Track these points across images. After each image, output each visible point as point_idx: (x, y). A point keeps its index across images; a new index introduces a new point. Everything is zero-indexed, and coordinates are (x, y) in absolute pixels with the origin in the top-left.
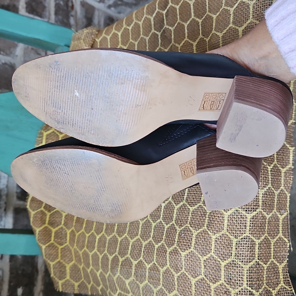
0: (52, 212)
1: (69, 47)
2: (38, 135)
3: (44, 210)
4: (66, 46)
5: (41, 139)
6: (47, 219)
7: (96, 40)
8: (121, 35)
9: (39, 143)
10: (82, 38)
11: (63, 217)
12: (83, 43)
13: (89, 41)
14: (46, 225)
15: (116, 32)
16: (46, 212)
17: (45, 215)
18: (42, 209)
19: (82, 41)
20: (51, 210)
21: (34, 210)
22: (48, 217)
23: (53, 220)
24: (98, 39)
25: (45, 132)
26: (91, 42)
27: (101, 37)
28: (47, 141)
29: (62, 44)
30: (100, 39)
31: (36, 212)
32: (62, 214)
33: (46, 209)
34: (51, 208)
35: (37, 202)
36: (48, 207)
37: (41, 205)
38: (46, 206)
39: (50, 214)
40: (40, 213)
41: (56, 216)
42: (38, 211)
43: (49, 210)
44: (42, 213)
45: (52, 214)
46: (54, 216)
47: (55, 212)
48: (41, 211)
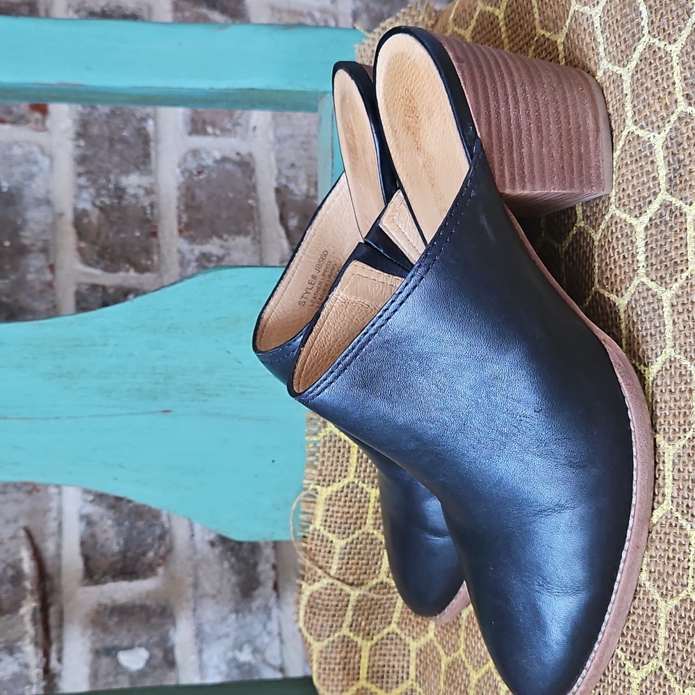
0: (376, 638)
3: (351, 635)
6: (364, 663)
9: (316, 430)
11: (413, 655)
14: (363, 683)
16: (359, 640)
17: (358, 651)
18: (345, 631)
20: (376, 631)
21: (320, 636)
22: (365, 654)
23: (381, 663)
31: (326, 642)
32: (409, 645)
33: (355, 630)
34: (372, 627)
35: (326, 610)
36: (363, 623)
37: (340, 619)
38: (357, 620)
39: (370, 643)
40: (340, 646)
41: (391, 650)
42: (331, 639)
43: (366, 632)
44: (345, 644)
45: (377, 644)
46: (383, 652)
47: (388, 638)
48: (341, 639)
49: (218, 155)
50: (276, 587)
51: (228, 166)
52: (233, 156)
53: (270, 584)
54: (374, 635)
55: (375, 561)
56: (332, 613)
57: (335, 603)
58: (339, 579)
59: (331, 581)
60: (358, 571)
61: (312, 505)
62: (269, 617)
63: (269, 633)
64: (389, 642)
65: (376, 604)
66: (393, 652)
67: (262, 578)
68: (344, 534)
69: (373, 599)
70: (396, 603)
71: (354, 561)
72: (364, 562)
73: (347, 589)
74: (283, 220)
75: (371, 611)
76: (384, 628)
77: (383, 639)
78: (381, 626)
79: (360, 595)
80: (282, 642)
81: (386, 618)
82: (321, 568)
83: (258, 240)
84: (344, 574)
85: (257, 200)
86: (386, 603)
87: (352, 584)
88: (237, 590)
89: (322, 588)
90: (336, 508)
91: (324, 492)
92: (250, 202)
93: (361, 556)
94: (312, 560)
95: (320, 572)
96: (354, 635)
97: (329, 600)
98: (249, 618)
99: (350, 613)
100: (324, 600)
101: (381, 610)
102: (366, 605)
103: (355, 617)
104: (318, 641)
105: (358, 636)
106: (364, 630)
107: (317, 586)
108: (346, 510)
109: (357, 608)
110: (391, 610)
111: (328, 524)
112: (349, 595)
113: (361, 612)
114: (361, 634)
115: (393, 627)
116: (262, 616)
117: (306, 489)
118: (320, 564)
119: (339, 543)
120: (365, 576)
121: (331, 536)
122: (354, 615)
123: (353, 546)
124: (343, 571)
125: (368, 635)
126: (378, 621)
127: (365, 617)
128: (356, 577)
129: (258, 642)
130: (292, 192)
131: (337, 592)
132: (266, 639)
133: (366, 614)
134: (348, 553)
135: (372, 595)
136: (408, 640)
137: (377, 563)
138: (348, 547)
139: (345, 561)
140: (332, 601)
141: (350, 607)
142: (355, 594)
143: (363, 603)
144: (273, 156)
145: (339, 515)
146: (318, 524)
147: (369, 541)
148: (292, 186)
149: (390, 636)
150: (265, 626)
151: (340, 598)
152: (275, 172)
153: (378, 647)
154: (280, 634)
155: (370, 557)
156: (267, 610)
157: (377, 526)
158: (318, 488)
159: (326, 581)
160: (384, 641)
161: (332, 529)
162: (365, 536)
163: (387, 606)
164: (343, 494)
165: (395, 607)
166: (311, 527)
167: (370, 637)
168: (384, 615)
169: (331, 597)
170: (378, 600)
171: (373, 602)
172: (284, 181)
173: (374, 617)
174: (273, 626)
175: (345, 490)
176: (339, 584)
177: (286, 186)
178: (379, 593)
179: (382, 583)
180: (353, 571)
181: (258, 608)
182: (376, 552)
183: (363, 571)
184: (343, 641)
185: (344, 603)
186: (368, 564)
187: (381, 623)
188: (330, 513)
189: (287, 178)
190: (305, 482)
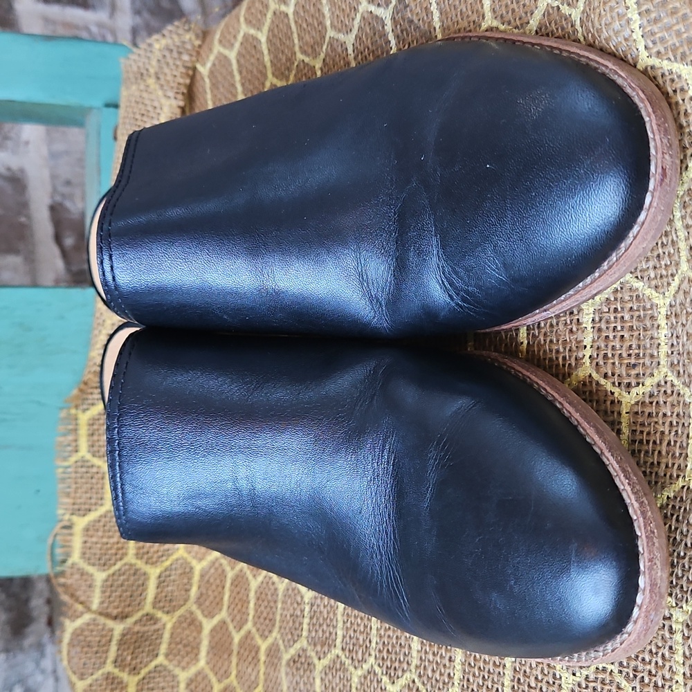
0: (143, 672)
1: (116, 106)
2: (61, 428)
3: (116, 671)
4: (108, 105)
5: (70, 438)
7: (199, 66)
8: (268, 38)
9: (67, 454)
10: (152, 71)
11: (182, 686)
12: (157, 87)
13: (175, 76)
15: (252, 31)
16: (124, 676)
17: (123, 686)
18: (109, 668)
19: (151, 81)
20: (142, 665)
21: (83, 674)
22: (132, 690)
24: (204, 65)
25: (84, 411)
26: (181, 81)
27: (212, 58)
28: (94, 441)
29: (97, 102)
30: (209, 65)
31: (89, 681)
32: (177, 676)
33: (120, 666)
34: (138, 660)
35: (89, 646)
36: (129, 658)
37: (104, 655)
38: (122, 655)
39: (136, 679)
40: (105, 683)
41: (158, 683)
42: (94, 677)
43: (132, 666)
44: (110, 681)
45: (144, 678)
46: (151, 685)
47: (155, 671)
48: (105, 676)
50: (50, 623)
52: (3, 171)
53: (43, 620)
54: (141, 669)
55: (139, 592)
56: (95, 649)
57: (98, 639)
58: (101, 614)
59: (93, 616)
60: (123, 604)
61: (69, 538)
62: (43, 655)
63: (43, 672)
64: (157, 675)
65: (142, 637)
66: (161, 685)
67: (35, 614)
68: (104, 565)
69: (138, 632)
70: (162, 634)
71: (118, 594)
72: (128, 593)
73: (110, 623)
74: (58, 239)
75: (137, 644)
76: (151, 661)
77: (150, 672)
78: (148, 659)
79: (124, 629)
80: (57, 679)
81: (153, 650)
82: (81, 603)
83: (31, 259)
84: (107, 608)
85: (28, 217)
86: (152, 635)
87: (115, 618)
88: (8, 628)
89: (83, 624)
90: (94, 539)
91: (81, 523)
92: (23, 219)
93: (124, 588)
94: (72, 596)
95: (80, 607)
96: (120, 671)
97: (92, 635)
98: (20, 657)
99: (113, 648)
100: (86, 637)
101: (147, 643)
102: (131, 638)
103: (120, 652)
104: (82, 679)
105: (124, 671)
106: (130, 665)
107: (79, 622)
108: (105, 540)
109: (121, 643)
110: (158, 641)
111: (87, 556)
112: (112, 630)
113: (126, 646)
114: (127, 669)
115: (161, 659)
116: (35, 654)
117: (61, 521)
118: (82, 599)
119: (100, 576)
120: (130, 609)
121: (90, 569)
122: (118, 650)
123: (115, 577)
124: (105, 605)
125: (134, 670)
126: (144, 654)
127: (130, 651)
128: (120, 610)
129: (31, 682)
130: (67, 210)
131: (100, 627)
132: (39, 678)
133: (132, 647)
134: (109, 585)
135: (137, 628)
136: (177, 671)
137: (141, 595)
138: (111, 579)
139: (108, 594)
140: (96, 636)
141: (114, 642)
142: (118, 628)
143: (129, 637)
144: (46, 174)
145: (99, 546)
146: (76, 557)
147: (132, 572)
148: (68, 204)
149: (158, 669)
150: (38, 664)
151: (104, 633)
152: (49, 188)
153: (145, 681)
154: (55, 671)
155: (134, 588)
156: (40, 647)
157: (140, 556)
158: (75, 518)
159: (87, 617)
160: (152, 675)
161: (92, 561)
162: (127, 567)
163: (154, 637)
164: (102, 524)
165: (161, 638)
166: (70, 562)
167: (136, 671)
168: (151, 648)
169: (94, 633)
170: (144, 633)
171: (140, 635)
172: (58, 198)
173: (141, 650)
174: (47, 663)
175: (103, 520)
176: (102, 620)
177: (61, 205)
178: (145, 625)
179: (147, 615)
180: (116, 604)
181: (31, 646)
182: (140, 582)
183: (127, 603)
184: (107, 678)
185: (108, 638)
186: (131, 596)
187: (148, 656)
188: (88, 545)
189: (63, 195)
190: (61, 512)
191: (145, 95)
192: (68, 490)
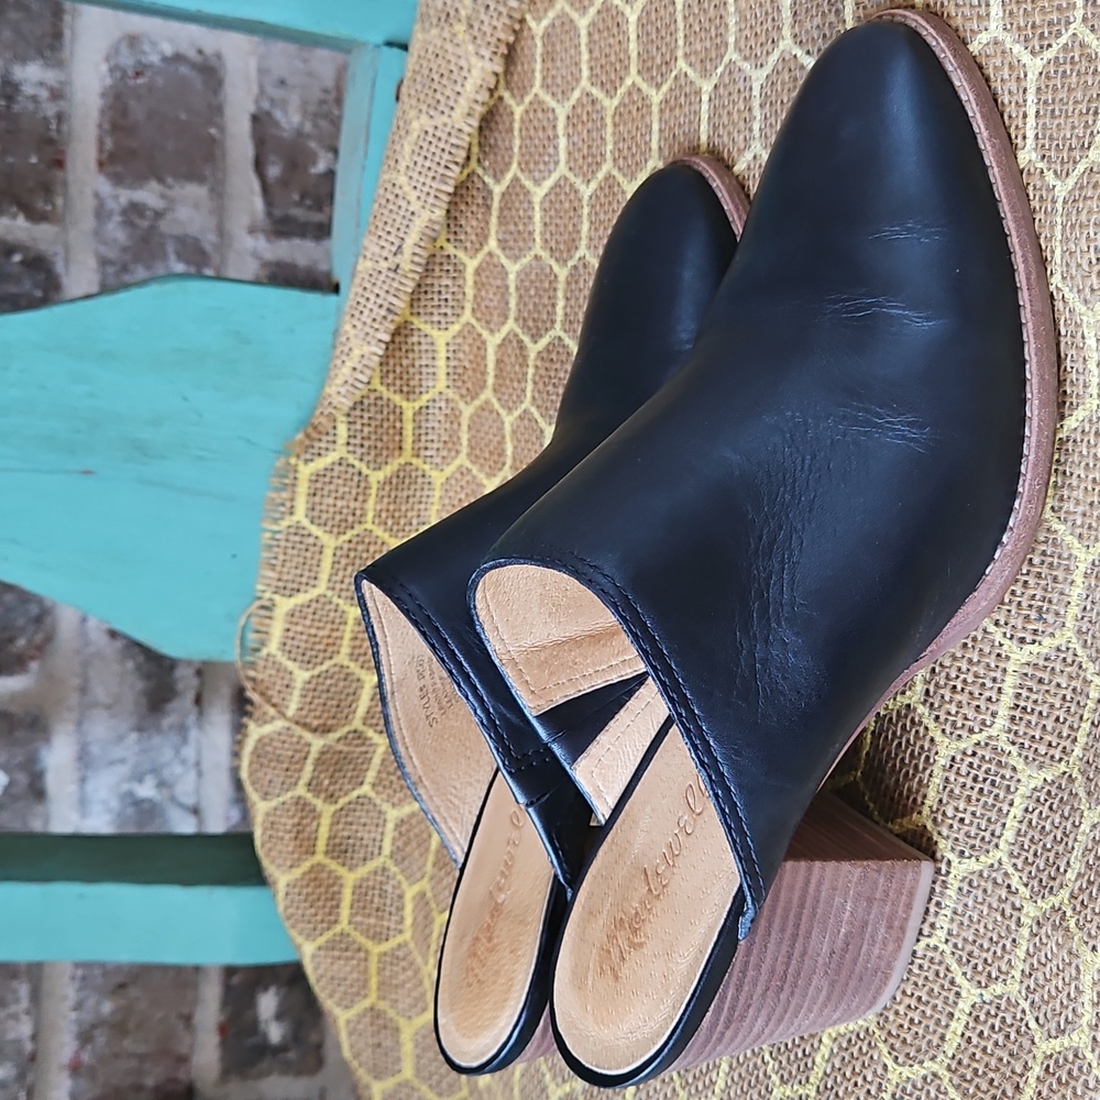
0: (342, 802)
1: (405, 47)
2: (276, 481)
3: (309, 796)
4: (390, 44)
5: (285, 495)
6: (324, 833)
7: (532, 23)
9: (277, 516)
10: (463, 13)
11: (390, 826)
12: (468, 38)
13: (495, 28)
14: (319, 857)
16: (319, 803)
17: (315, 815)
18: (301, 790)
19: (460, 28)
20: (342, 793)
21: (266, 794)
22: (325, 821)
23: (346, 834)
24: (538, 20)
25: (307, 461)
26: (503, 36)
27: (551, 14)
28: (314, 504)
29: (378, 37)
30: (545, 23)
31: (274, 803)
32: (385, 813)
33: (314, 790)
34: (338, 786)
35: (278, 761)
36: (326, 782)
37: (297, 775)
38: (318, 777)
39: (333, 808)
40: (293, 808)
41: (360, 817)
42: (281, 799)
43: (329, 793)
44: (300, 807)
45: (342, 809)
46: (349, 819)
47: (357, 803)
48: (295, 800)
49: (168, 50)
50: (198, 700)
51: (183, 70)
52: (192, 54)
53: (190, 696)
54: (339, 797)
55: (348, 703)
56: (285, 766)
57: (290, 753)
58: (297, 723)
59: (287, 724)
60: (326, 715)
61: (267, 621)
62: (185, 740)
63: (183, 762)
64: (359, 807)
65: (345, 758)
66: (362, 821)
67: (180, 686)
68: (308, 663)
69: (341, 752)
70: (371, 759)
71: (322, 701)
72: (335, 703)
73: (308, 736)
74: (259, 165)
75: (338, 767)
76: (354, 789)
77: (350, 803)
78: (350, 787)
79: (324, 746)
80: (200, 774)
81: (358, 777)
82: (274, 705)
83: (218, 193)
84: (306, 716)
85: (222, 129)
86: (358, 758)
87: (315, 730)
89: (275, 732)
90: (299, 628)
91: (285, 605)
92: (213, 131)
93: (330, 695)
94: (262, 694)
95: (272, 711)
96: (314, 796)
97: (282, 748)
98: (156, 740)
99: (309, 767)
100: (275, 748)
101: (351, 767)
102: (332, 759)
103: (316, 773)
104: (265, 799)
105: (318, 797)
106: (327, 790)
107: (268, 729)
108: (313, 631)
109: (318, 762)
110: (365, 766)
111: (287, 648)
112: (309, 745)
113: (324, 767)
114: (323, 796)
115: (366, 789)
116: (175, 739)
117: (260, 598)
118: (274, 700)
119: (301, 676)
120: (335, 722)
121: (290, 665)
122: (314, 770)
123: (321, 680)
124: (304, 713)
125: (331, 798)
126: (346, 780)
127: (329, 773)
128: (321, 721)
129: (166, 773)
130: (276, 124)
131: (295, 739)
132: (178, 769)
133: (331, 769)
134: (311, 689)
135: (340, 747)
136: (386, 807)
137: (350, 706)
138: (314, 681)
139: (308, 700)
140: (288, 750)
141: (310, 761)
142: (317, 743)
143: (329, 756)
144: (253, 64)
145: (304, 637)
146: (273, 647)
147: (342, 676)
148: (278, 114)
149: (361, 800)
150: (177, 751)
151: (298, 747)
152: (255, 89)
153: (343, 813)
154: (198, 764)
155: (343, 697)
156: (182, 730)
157: (355, 657)
158: (277, 598)
159: (279, 724)
160: (352, 806)
161: (293, 656)
162: (337, 669)
163: (360, 761)
164: (311, 610)
165: (369, 763)
166: (264, 652)
167: (333, 799)
168: (355, 773)
169: (286, 746)
170: (348, 753)
171: (342, 756)
172: (266, 105)
173: (342, 774)
174: (189, 752)
175: (314, 605)
176: (298, 730)
177: (268, 114)
178: (350, 745)
179: (355, 731)
180: (318, 713)
181: (171, 727)
182: (351, 690)
183: (332, 714)
184: (297, 804)
185: (303, 754)
186: (338, 706)
187: (349, 783)
188: (291, 634)
189: (272, 101)
190: (260, 587)
191: (449, 46)
192: (273, 562)
